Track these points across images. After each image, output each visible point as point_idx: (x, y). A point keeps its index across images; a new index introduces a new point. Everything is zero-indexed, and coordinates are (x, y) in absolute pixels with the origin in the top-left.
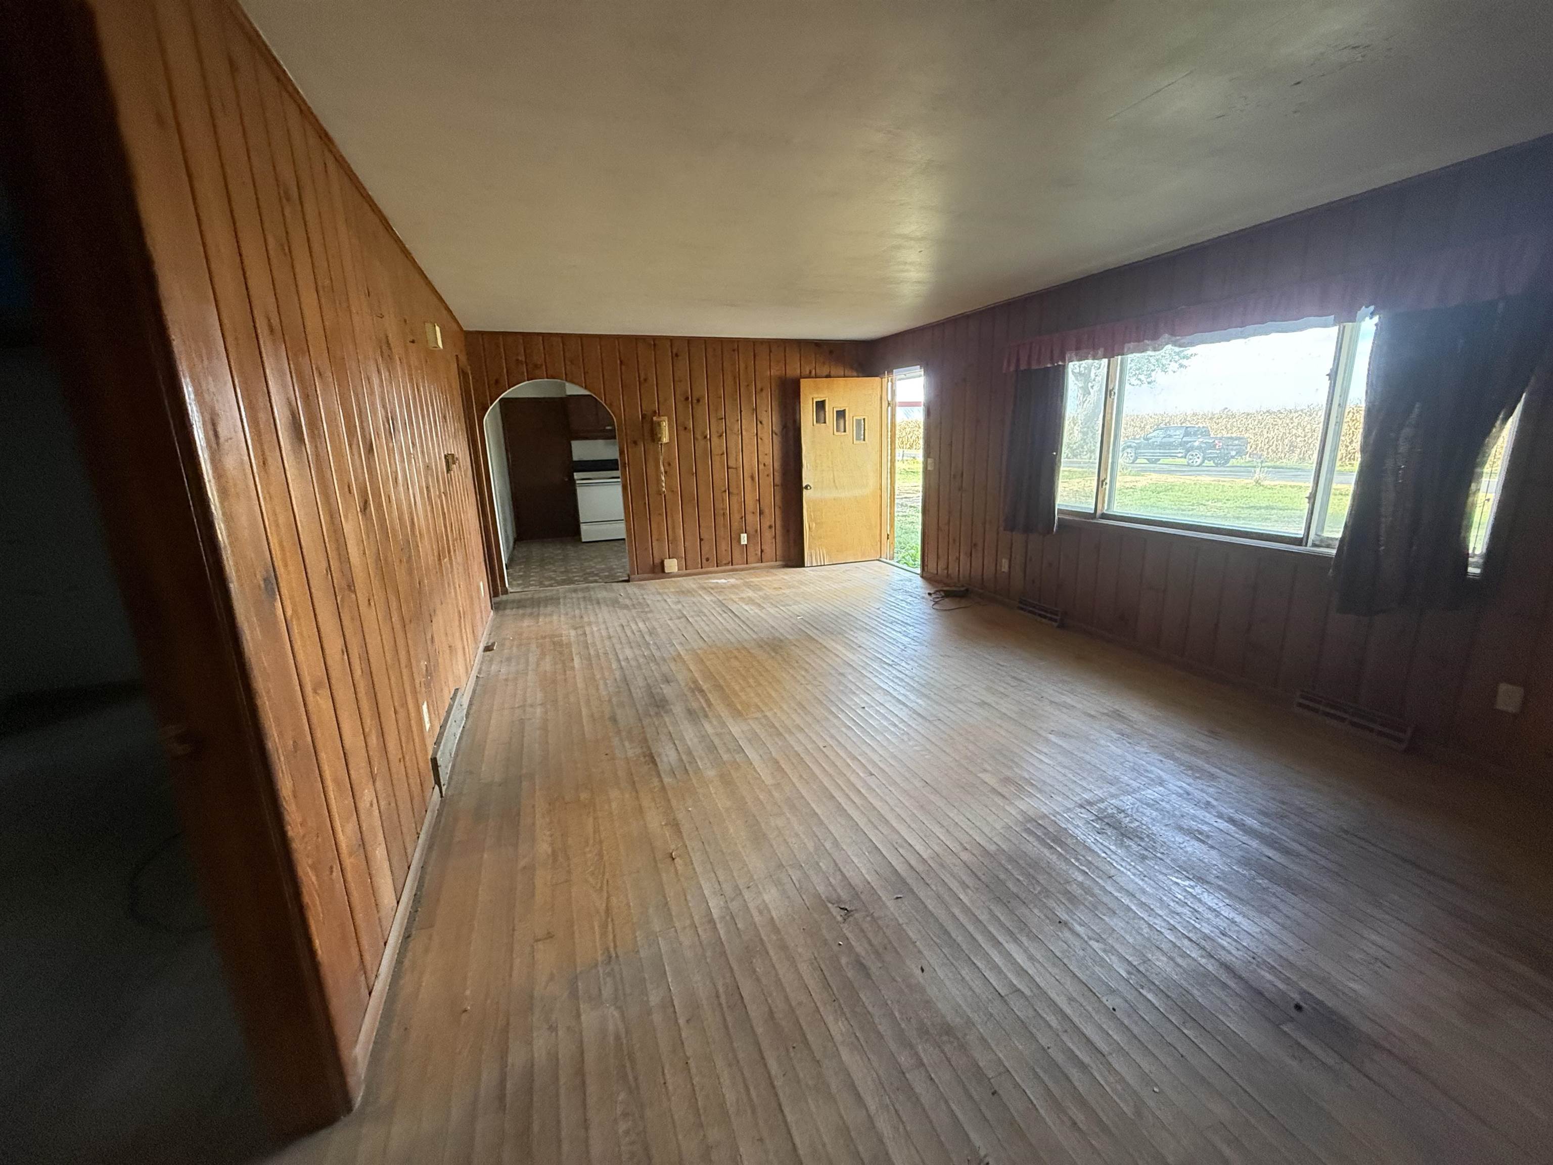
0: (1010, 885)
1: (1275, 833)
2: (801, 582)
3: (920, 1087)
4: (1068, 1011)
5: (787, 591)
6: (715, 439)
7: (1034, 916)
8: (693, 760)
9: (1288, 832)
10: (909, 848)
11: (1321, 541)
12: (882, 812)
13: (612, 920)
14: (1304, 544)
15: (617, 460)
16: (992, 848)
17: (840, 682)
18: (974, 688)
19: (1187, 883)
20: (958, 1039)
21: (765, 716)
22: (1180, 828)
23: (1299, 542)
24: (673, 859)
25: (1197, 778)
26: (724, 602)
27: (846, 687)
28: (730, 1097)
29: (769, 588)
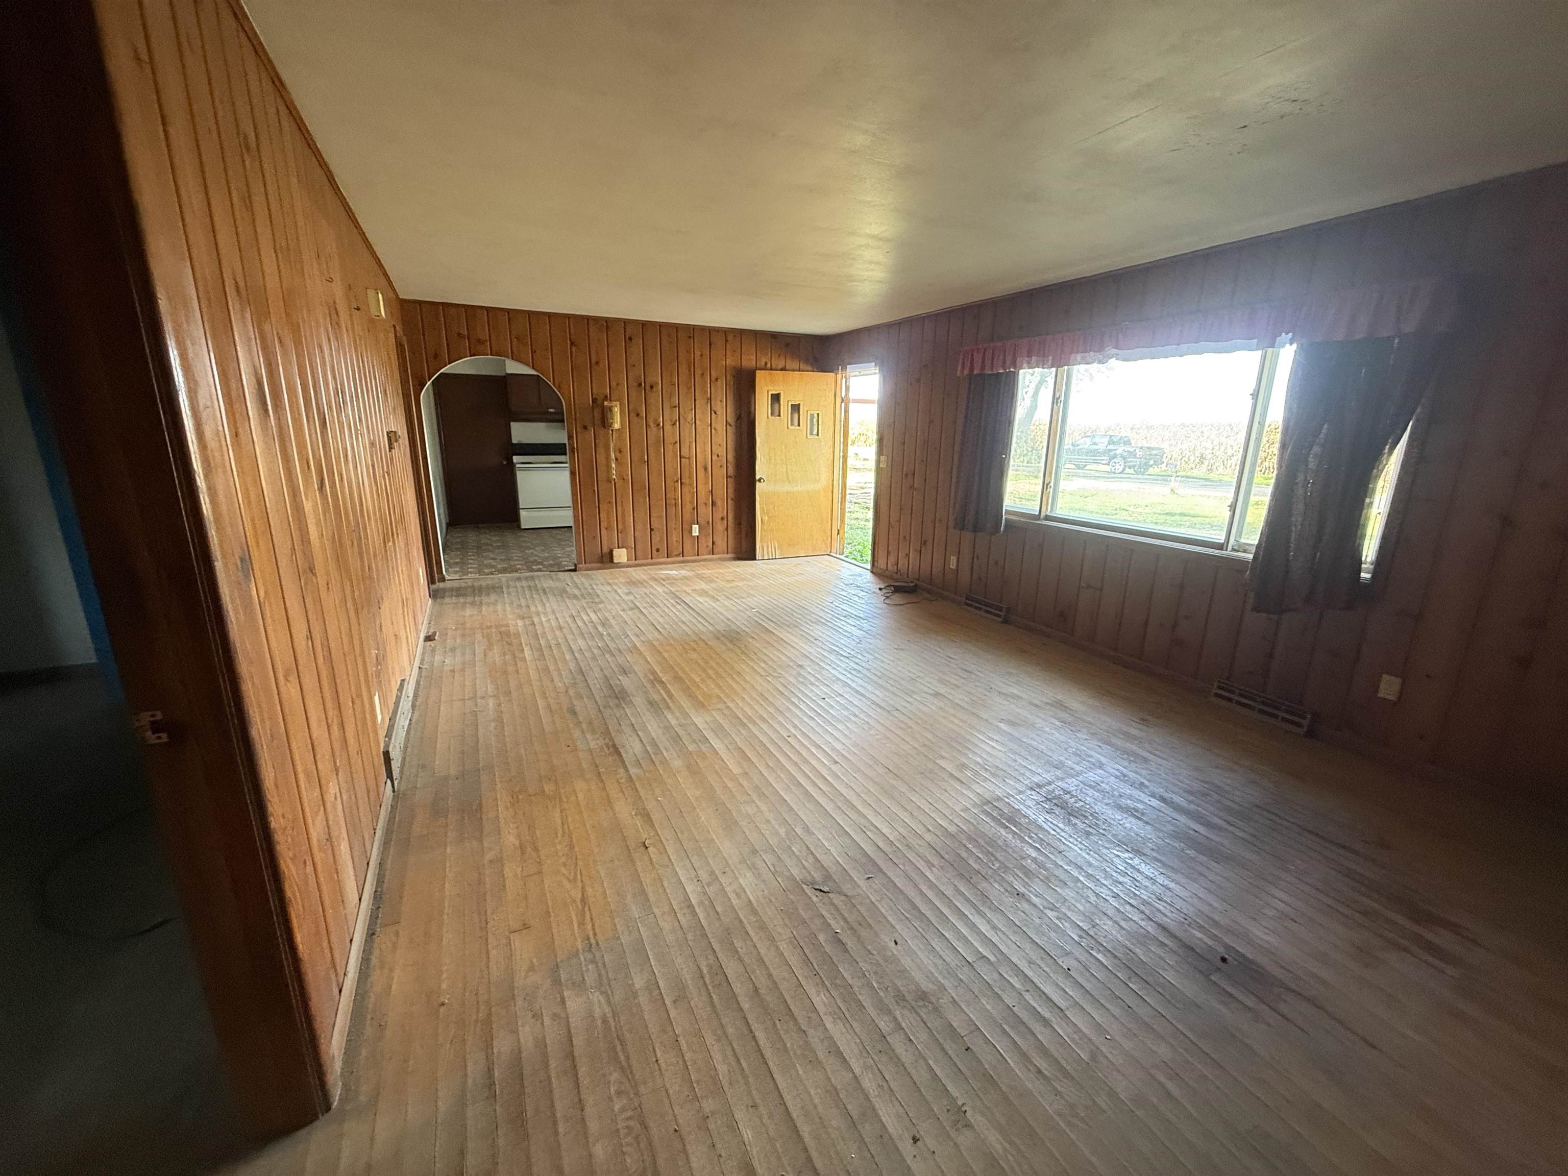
0: (971, 862)
1: (1200, 809)
2: (753, 575)
3: (900, 1048)
4: (1030, 973)
5: (740, 584)
6: (668, 427)
7: (995, 890)
8: (658, 752)
9: (1211, 809)
10: (877, 832)
11: (1240, 546)
12: (848, 797)
13: (590, 910)
14: (1225, 548)
15: (565, 444)
16: (952, 829)
17: (799, 674)
18: (927, 679)
19: (1127, 855)
20: (932, 1003)
21: (728, 707)
22: (1120, 808)
23: (1220, 547)
24: (647, 848)
25: (1131, 761)
26: (677, 593)
27: (806, 678)
28: (722, 1069)
29: (722, 581)
